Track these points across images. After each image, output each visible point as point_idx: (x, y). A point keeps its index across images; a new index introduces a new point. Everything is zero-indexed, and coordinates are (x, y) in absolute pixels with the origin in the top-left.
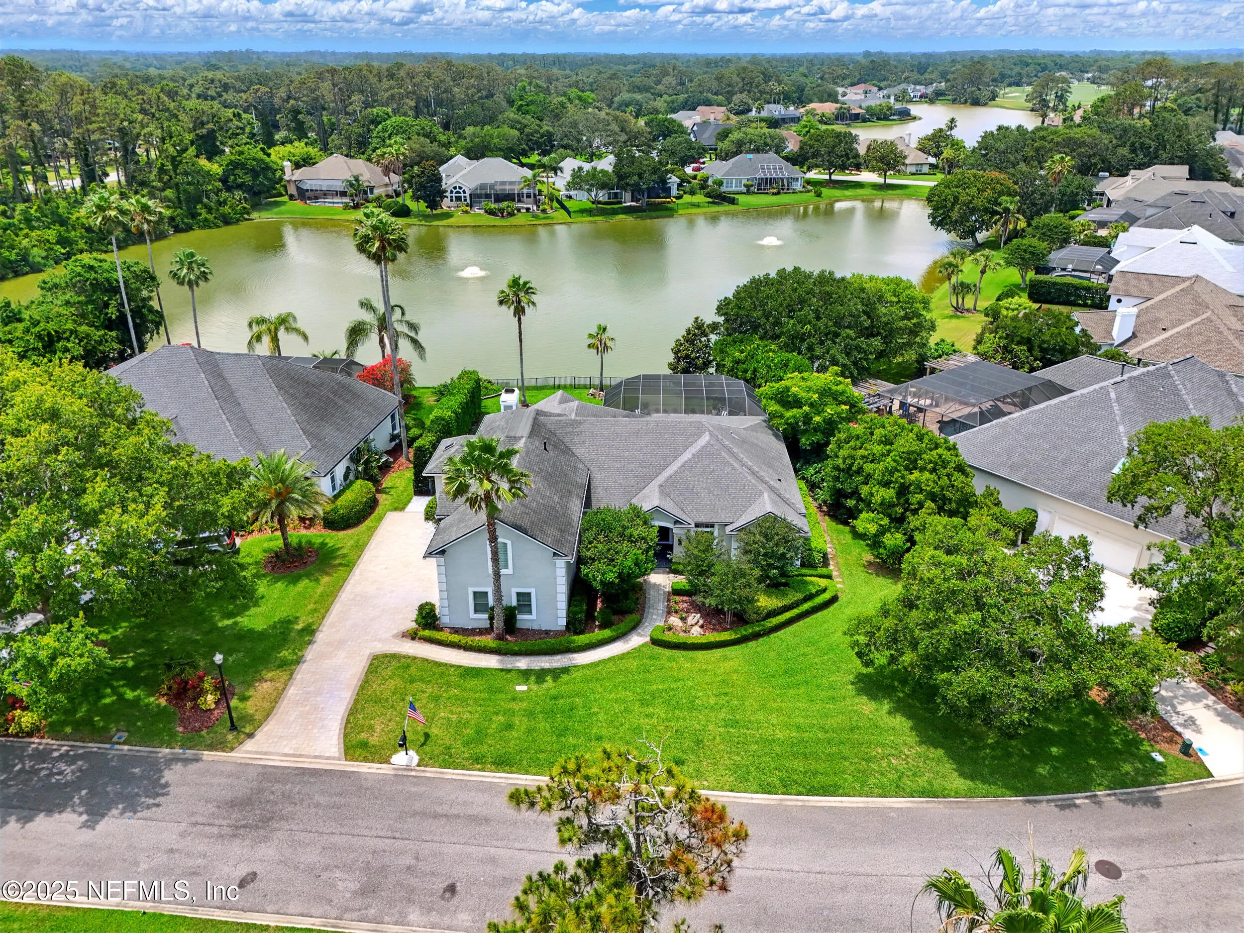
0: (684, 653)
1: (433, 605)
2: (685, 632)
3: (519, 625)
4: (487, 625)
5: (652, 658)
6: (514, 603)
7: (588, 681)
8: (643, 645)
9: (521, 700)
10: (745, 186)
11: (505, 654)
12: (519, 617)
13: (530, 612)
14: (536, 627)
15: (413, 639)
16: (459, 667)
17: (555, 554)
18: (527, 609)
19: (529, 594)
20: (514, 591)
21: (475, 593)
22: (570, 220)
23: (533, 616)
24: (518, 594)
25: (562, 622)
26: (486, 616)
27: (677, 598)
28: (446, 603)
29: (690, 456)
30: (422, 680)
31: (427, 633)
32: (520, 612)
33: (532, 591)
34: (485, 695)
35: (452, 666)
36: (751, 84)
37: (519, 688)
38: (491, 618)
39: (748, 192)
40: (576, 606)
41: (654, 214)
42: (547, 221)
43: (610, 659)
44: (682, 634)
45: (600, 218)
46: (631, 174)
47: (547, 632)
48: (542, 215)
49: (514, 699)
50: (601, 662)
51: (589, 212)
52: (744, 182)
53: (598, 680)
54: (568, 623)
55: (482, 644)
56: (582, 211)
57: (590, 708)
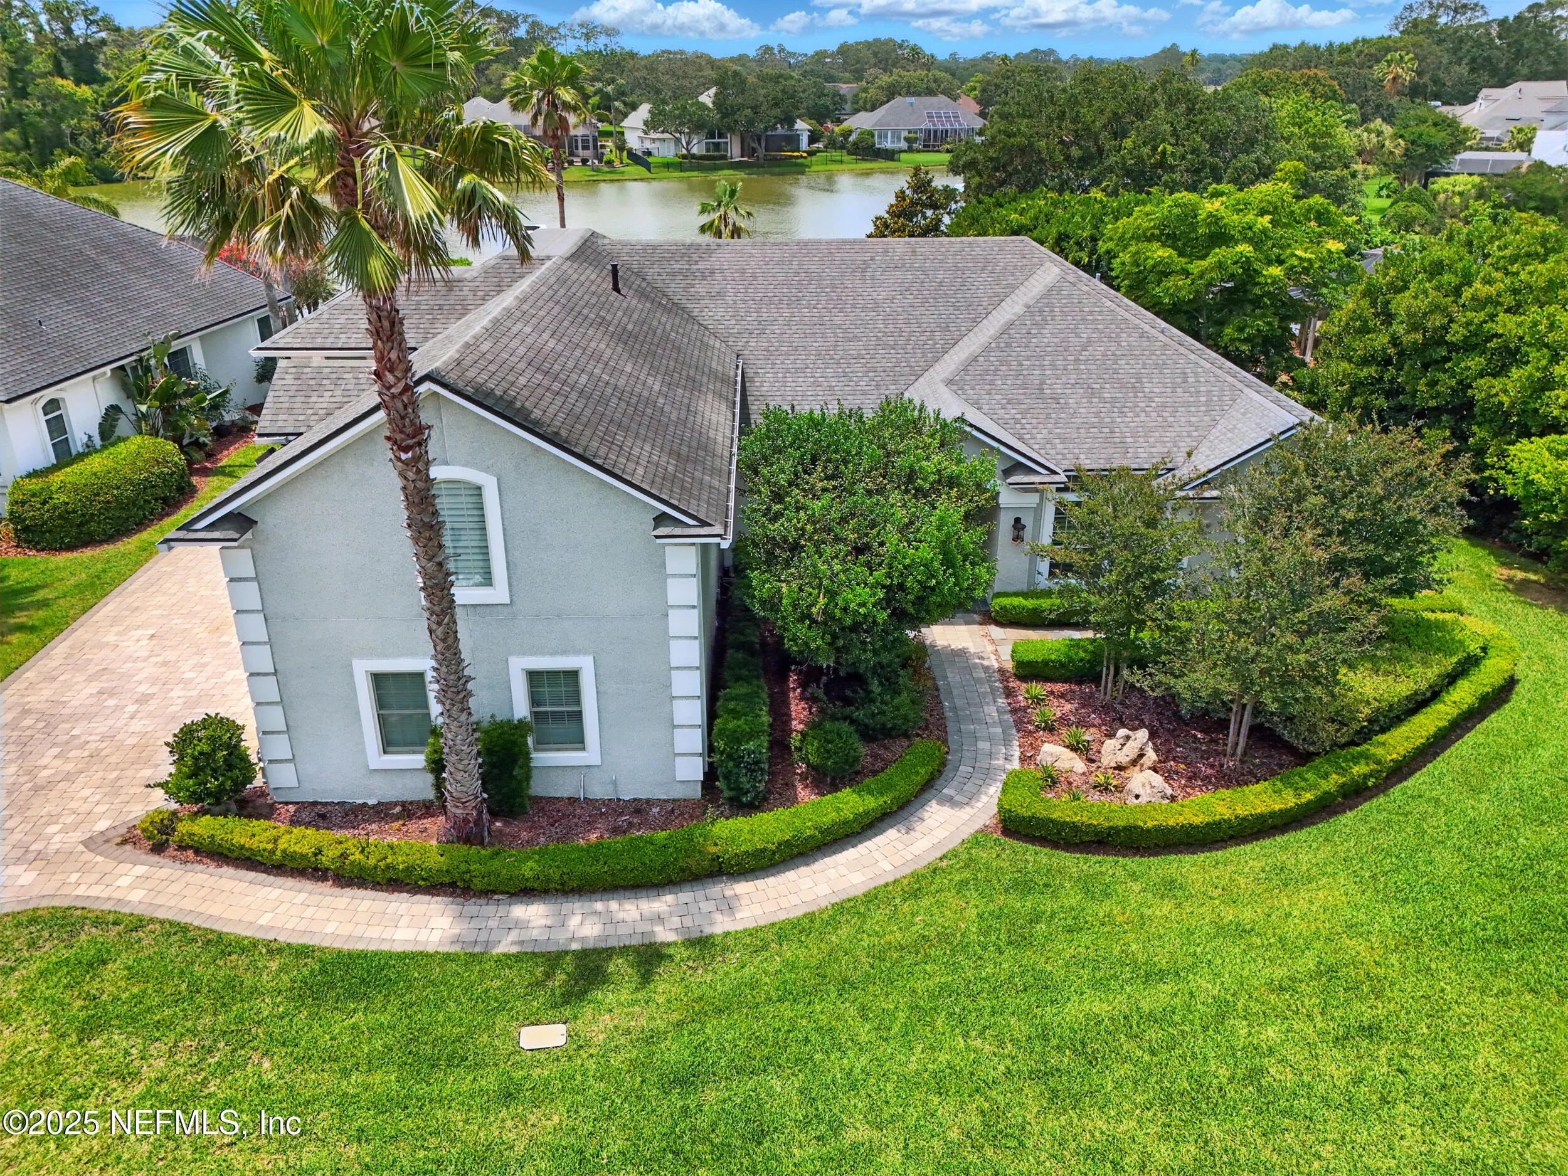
0: (1133, 863)
1: (234, 729)
2: (1103, 788)
3: (538, 787)
4: (422, 788)
5: (1023, 886)
6: (521, 709)
7: (808, 995)
8: (977, 840)
9: (541, 1096)
10: (906, 139)
11: (487, 893)
12: (543, 758)
13: (578, 741)
14: (599, 791)
15: (158, 849)
16: (303, 952)
17: (661, 519)
18: (567, 726)
19: (573, 676)
20: (519, 666)
21: (379, 680)
22: (649, 175)
23: (591, 755)
24: (534, 677)
25: (692, 770)
26: (418, 760)
27: (1037, 688)
28: (276, 718)
29: (1019, 309)
30: (131, 1021)
31: (205, 827)
32: (543, 743)
33: (584, 664)
34: (386, 1080)
35: (274, 949)
36: (887, 60)
37: (534, 1037)
38: (437, 766)
39: (910, 150)
40: (735, 714)
41: (777, 170)
42: (615, 177)
43: (872, 898)
44: (1095, 797)
45: (695, 173)
46: (741, 107)
47: (639, 808)
48: (606, 169)
49: (508, 1096)
50: (844, 909)
51: (680, 167)
52: (904, 134)
53: (845, 985)
54: (710, 775)
55: (400, 861)
56: (668, 166)
57: (837, 1128)
